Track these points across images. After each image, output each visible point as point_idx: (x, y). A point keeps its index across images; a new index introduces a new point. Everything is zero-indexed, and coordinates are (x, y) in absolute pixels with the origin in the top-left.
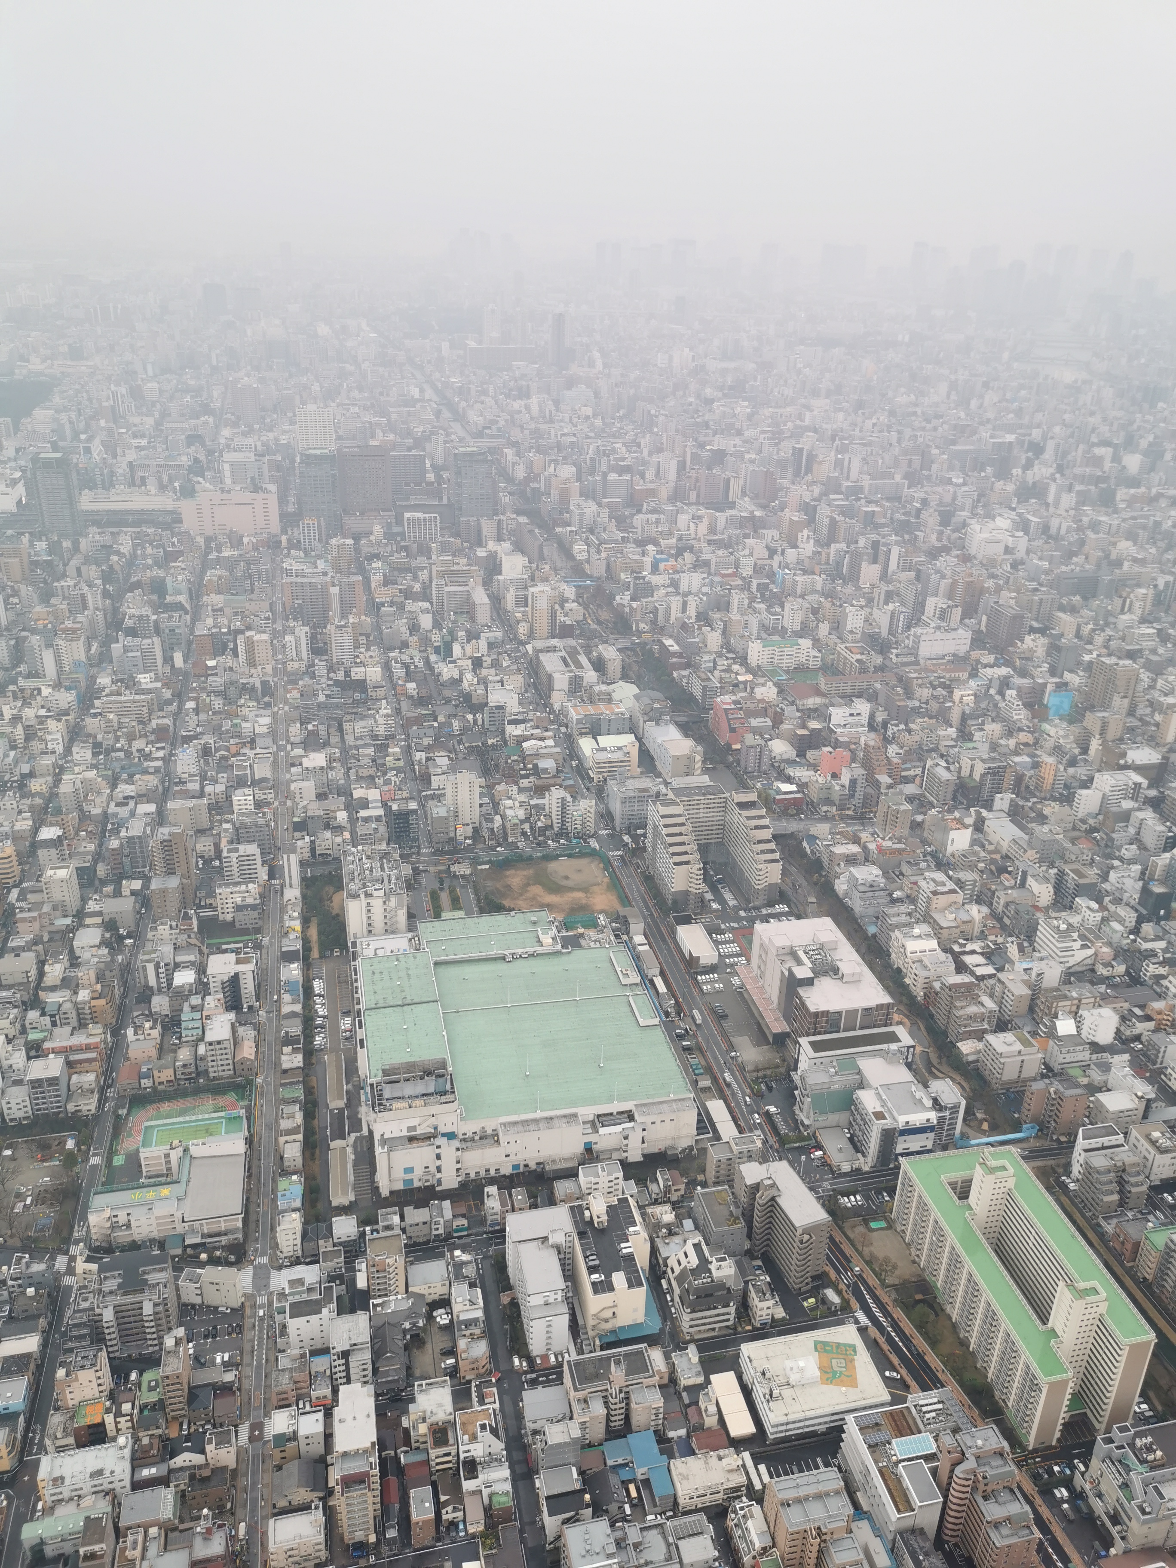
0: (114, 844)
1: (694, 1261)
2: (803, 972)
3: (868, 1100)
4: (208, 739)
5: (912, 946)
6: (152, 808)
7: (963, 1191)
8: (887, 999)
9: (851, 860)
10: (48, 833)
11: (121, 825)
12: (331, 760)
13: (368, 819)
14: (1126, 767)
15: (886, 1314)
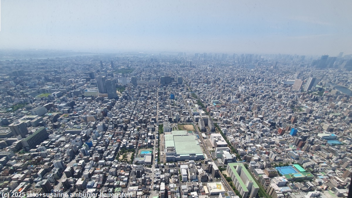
0: (139, 120)
1: (202, 173)
2: (217, 140)
3: (224, 156)
4: (149, 108)
5: (230, 137)
6: (143, 116)
7: (235, 167)
8: (227, 144)
9: (223, 127)
10: (132, 118)
11: (140, 118)
12: (162, 112)
13: (166, 119)
14: (258, 118)
15: (225, 181)
